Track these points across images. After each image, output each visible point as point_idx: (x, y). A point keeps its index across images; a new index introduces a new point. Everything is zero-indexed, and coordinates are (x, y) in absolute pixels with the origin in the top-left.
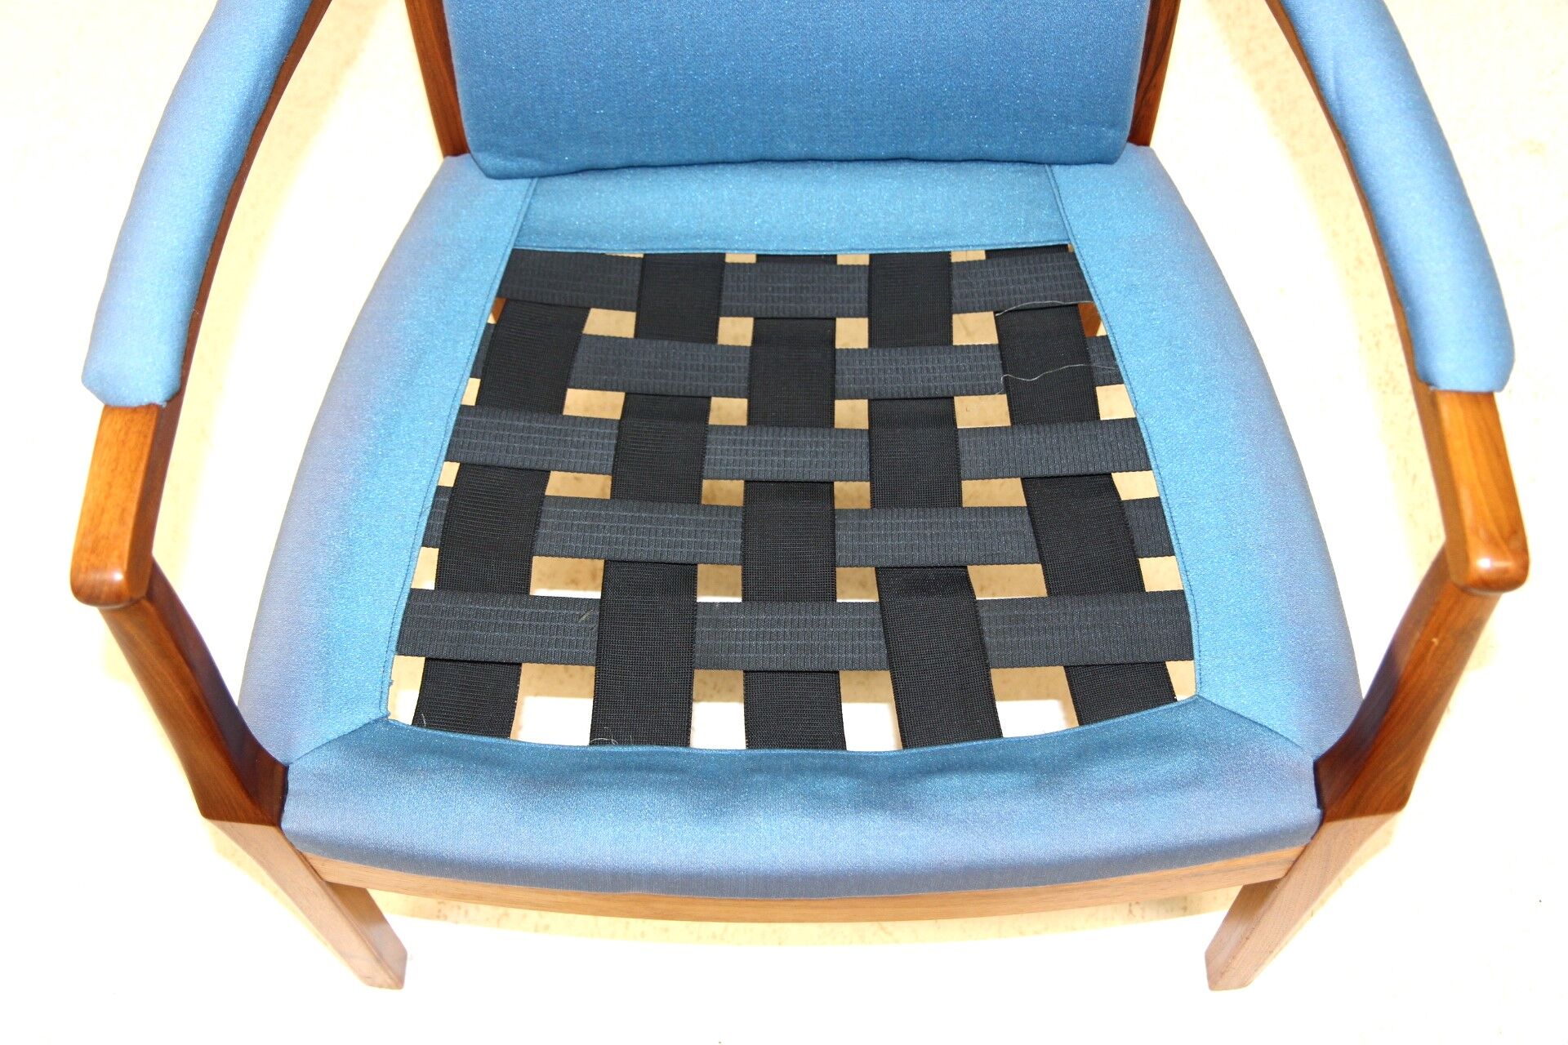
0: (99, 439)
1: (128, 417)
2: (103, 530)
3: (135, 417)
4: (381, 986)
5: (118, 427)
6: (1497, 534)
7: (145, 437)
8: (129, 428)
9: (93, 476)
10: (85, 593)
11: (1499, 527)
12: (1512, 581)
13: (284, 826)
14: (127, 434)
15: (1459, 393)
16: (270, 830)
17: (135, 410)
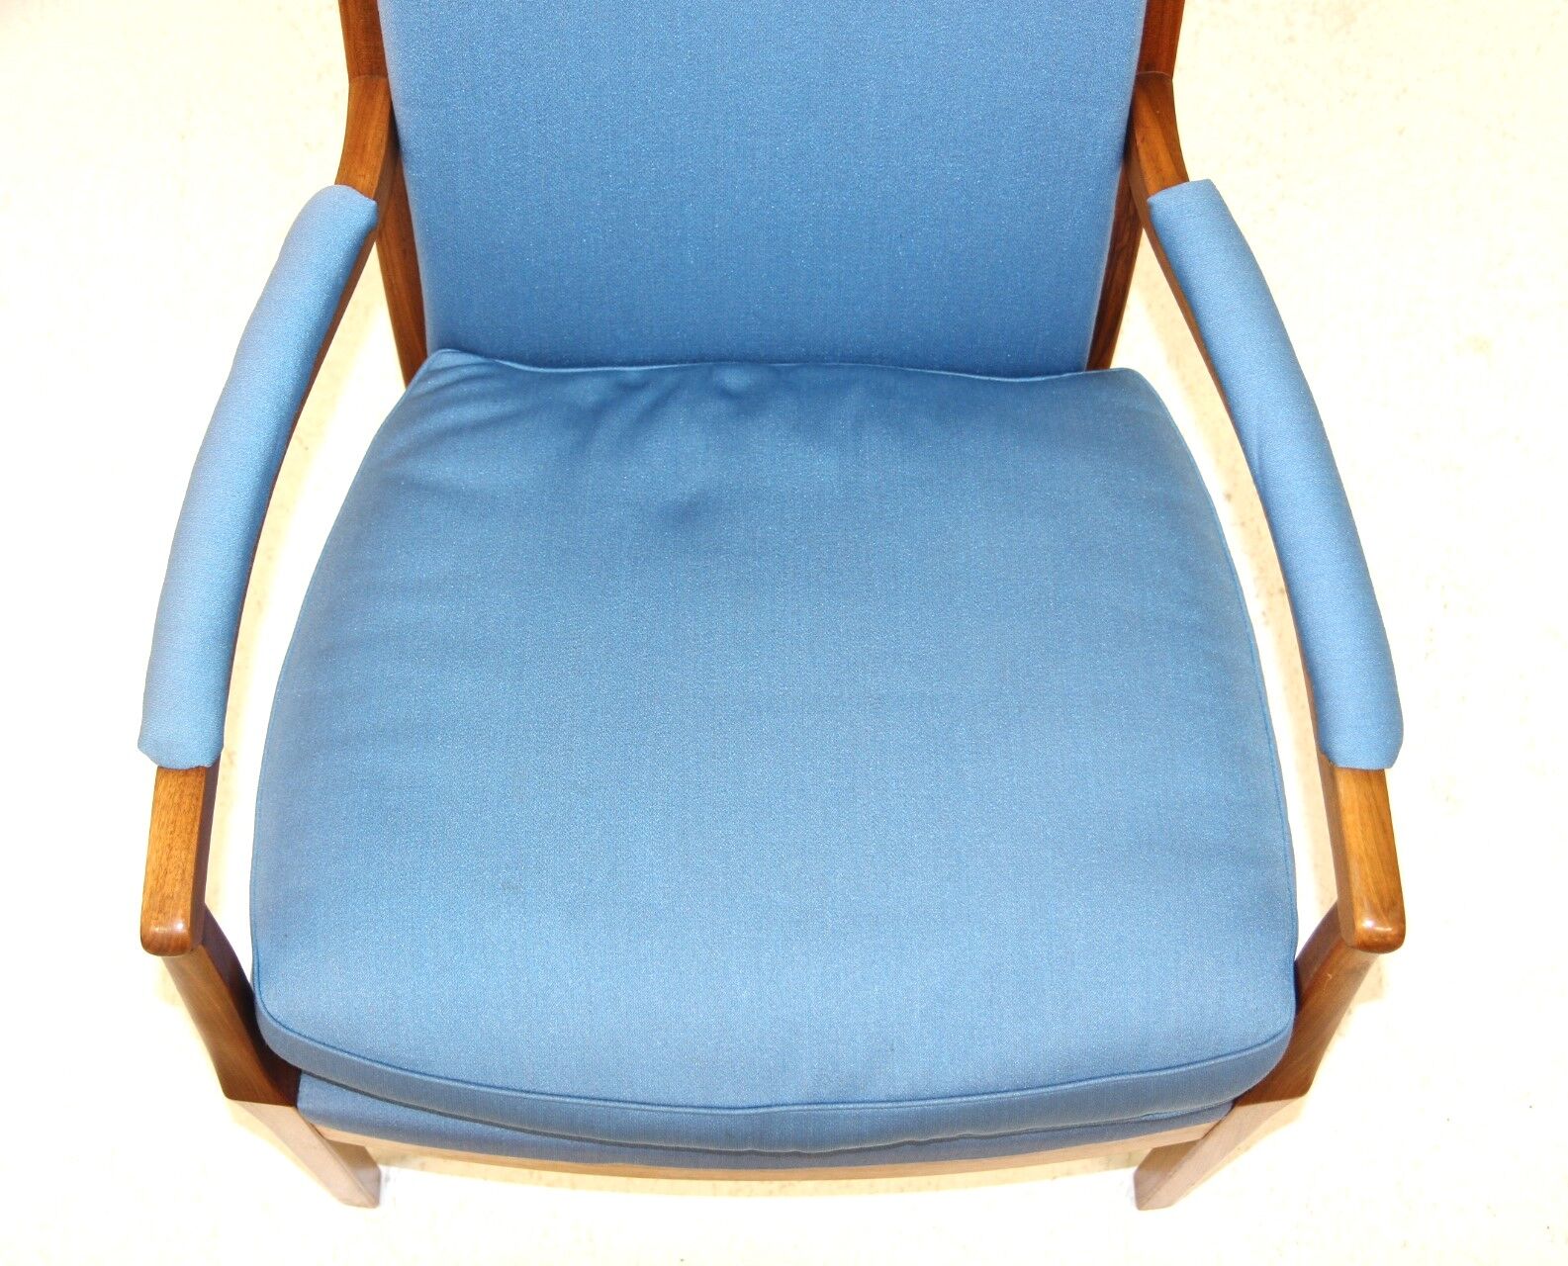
0: (156, 801)
1: (181, 780)
2: (167, 890)
3: (187, 779)
4: (359, 1206)
5: (173, 790)
6: (1379, 906)
7: (197, 799)
8: (183, 791)
9: (154, 838)
10: (154, 945)
11: (1381, 900)
12: (1391, 943)
13: (299, 1105)
14: (181, 797)
15: (1353, 770)
16: (287, 1110)
17: (186, 772)
